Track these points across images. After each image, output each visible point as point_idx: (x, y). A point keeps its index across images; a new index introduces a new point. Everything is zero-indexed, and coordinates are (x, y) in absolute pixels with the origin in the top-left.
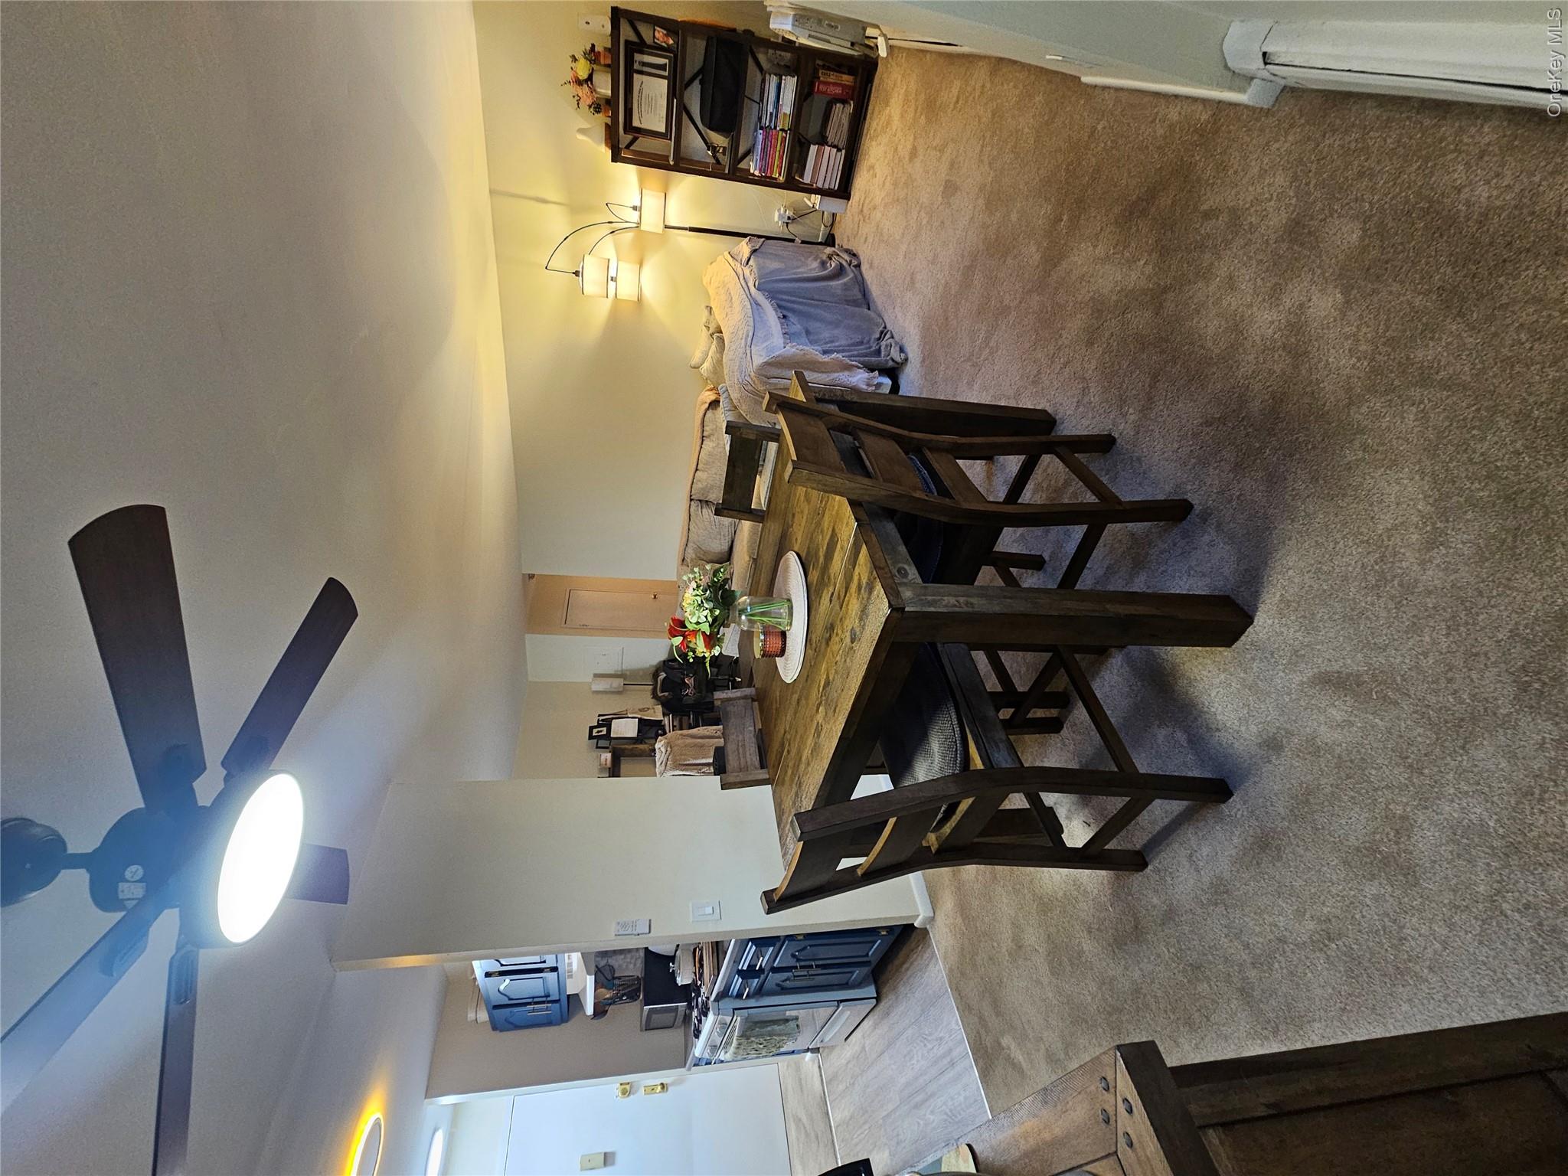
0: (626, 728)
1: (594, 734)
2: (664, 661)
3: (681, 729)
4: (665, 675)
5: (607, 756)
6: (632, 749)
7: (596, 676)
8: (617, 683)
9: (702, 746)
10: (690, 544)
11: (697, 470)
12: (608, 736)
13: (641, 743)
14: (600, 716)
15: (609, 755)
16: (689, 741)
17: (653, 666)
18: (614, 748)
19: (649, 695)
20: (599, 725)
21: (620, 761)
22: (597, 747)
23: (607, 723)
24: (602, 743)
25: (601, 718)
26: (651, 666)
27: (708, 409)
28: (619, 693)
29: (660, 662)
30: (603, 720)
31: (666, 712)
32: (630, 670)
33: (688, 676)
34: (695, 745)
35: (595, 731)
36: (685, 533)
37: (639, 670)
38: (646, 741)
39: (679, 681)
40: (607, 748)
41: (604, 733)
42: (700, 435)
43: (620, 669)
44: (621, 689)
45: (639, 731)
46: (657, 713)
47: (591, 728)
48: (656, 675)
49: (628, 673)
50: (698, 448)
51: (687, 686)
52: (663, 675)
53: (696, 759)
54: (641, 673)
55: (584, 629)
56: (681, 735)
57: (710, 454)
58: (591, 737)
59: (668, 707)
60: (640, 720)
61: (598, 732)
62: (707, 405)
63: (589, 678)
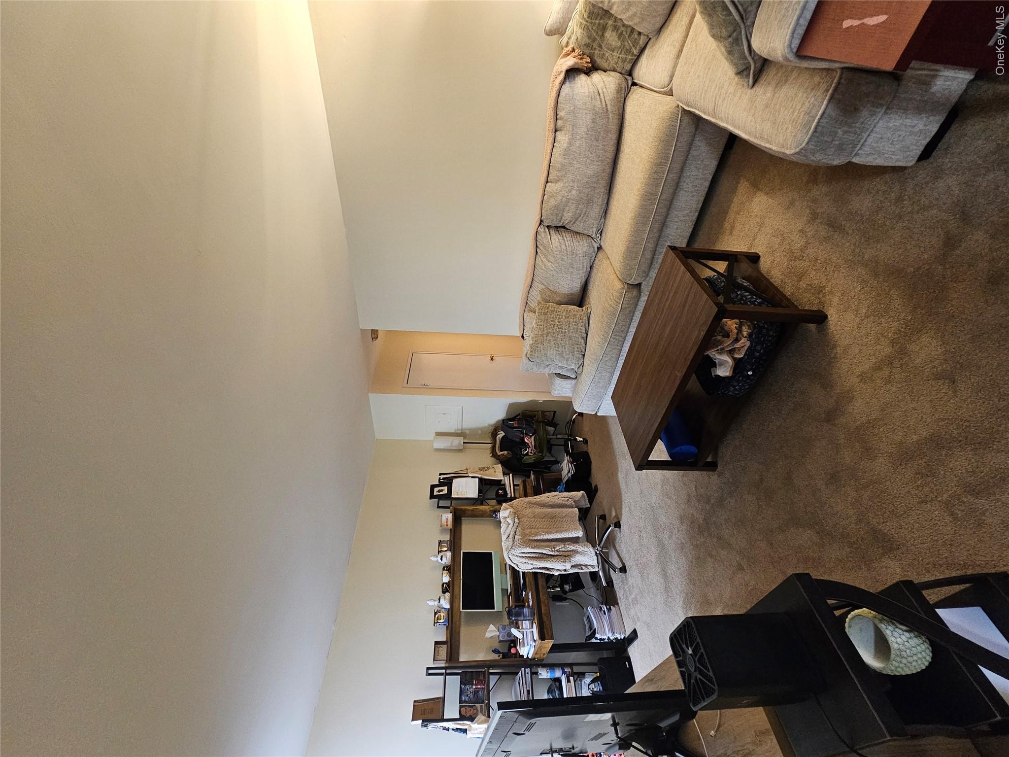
0: (465, 488)
1: (435, 493)
2: (503, 420)
3: (526, 496)
4: (503, 434)
5: (448, 517)
6: (473, 510)
7: (439, 434)
8: (458, 441)
9: (553, 517)
10: (535, 284)
11: (547, 182)
12: (448, 496)
13: (482, 504)
14: (440, 474)
15: (450, 516)
16: (538, 510)
17: (492, 425)
18: (454, 509)
19: (488, 454)
20: (441, 484)
21: (461, 519)
22: (439, 507)
23: (447, 482)
24: (442, 503)
25: (442, 477)
26: (490, 425)
27: (563, 83)
28: (460, 451)
29: (498, 421)
30: (444, 479)
31: (507, 471)
32: (470, 429)
33: (527, 435)
34: (545, 516)
35: (436, 489)
36: (531, 271)
37: (478, 429)
38: (488, 501)
39: (517, 440)
40: (448, 508)
41: (445, 492)
42: (552, 126)
43: (460, 427)
44: (462, 448)
45: (480, 491)
46: (497, 473)
47: (433, 487)
48: (494, 434)
49: (468, 432)
50: (550, 147)
51: (526, 445)
52: (501, 434)
53: (548, 533)
54: (479, 432)
55: (425, 388)
56: (529, 503)
57: (567, 153)
58: (432, 496)
59: (509, 466)
60: (481, 480)
61: (439, 491)
62: (562, 76)
63: (431, 437)
